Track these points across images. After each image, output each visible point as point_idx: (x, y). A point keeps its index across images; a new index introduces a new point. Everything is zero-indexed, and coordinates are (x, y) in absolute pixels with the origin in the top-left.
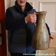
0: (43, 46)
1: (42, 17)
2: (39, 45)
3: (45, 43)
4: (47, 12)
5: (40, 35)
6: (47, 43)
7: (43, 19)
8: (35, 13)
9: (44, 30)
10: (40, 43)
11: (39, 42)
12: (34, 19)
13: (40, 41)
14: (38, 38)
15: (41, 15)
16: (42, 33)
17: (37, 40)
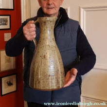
0: (44, 82)
2: (38, 80)
3: (49, 76)
5: (40, 62)
10: (39, 77)
16: (44, 58)
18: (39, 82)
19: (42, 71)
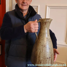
0: (44, 62)
1: (46, 25)
2: (40, 61)
3: (48, 58)
4: (52, 20)
5: (42, 49)
6: (50, 59)
7: (47, 29)
8: (37, 20)
9: (48, 42)
10: (41, 59)
11: (39, 57)
12: (35, 28)
13: (41, 56)
14: (39, 52)
15: (44, 24)
16: (45, 46)
17: (37, 55)
18: (41, 62)
19: (43, 55)
